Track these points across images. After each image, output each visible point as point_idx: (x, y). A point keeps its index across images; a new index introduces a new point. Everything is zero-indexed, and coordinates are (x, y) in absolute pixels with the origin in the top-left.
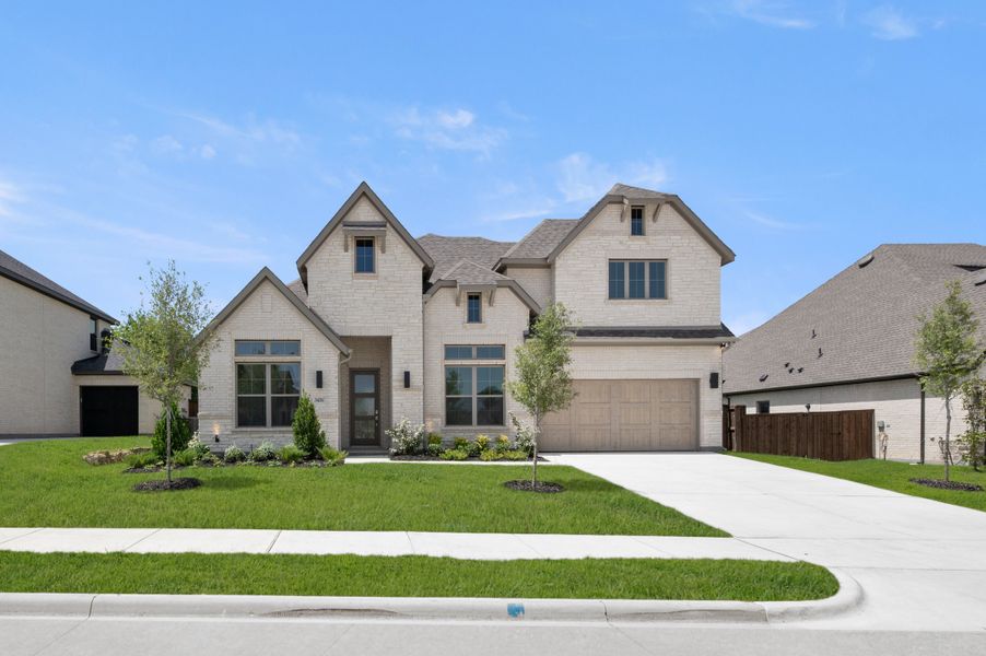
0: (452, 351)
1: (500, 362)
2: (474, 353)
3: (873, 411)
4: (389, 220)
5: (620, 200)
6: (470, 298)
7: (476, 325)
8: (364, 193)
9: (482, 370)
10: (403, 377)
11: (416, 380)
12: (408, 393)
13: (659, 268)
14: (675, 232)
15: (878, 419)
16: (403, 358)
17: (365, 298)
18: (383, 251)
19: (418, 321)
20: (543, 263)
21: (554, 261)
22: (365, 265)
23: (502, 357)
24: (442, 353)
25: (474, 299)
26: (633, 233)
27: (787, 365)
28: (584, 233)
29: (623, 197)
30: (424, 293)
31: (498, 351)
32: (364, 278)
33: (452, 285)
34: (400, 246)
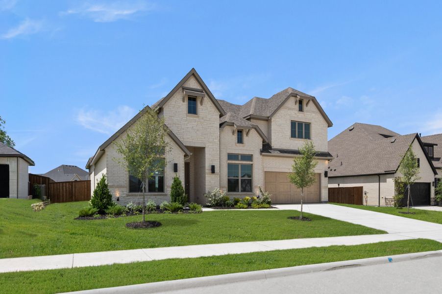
0: (231, 157)
1: (251, 163)
2: (240, 158)
3: (362, 187)
4: (204, 89)
5: (295, 95)
6: (238, 131)
7: (241, 144)
8: (193, 74)
9: (243, 166)
10: (210, 168)
11: (217, 170)
12: (213, 176)
13: (308, 126)
14: (314, 112)
15: (364, 190)
16: (211, 158)
17: (193, 127)
18: (201, 104)
19: (217, 141)
20: (267, 119)
21: (271, 119)
22: (192, 110)
23: (251, 160)
24: (226, 157)
25: (240, 132)
26: (299, 111)
27: (329, 168)
28: (282, 108)
29: (297, 94)
30: (220, 127)
31: (249, 157)
32: (192, 117)
33: (232, 125)
34: (209, 103)
